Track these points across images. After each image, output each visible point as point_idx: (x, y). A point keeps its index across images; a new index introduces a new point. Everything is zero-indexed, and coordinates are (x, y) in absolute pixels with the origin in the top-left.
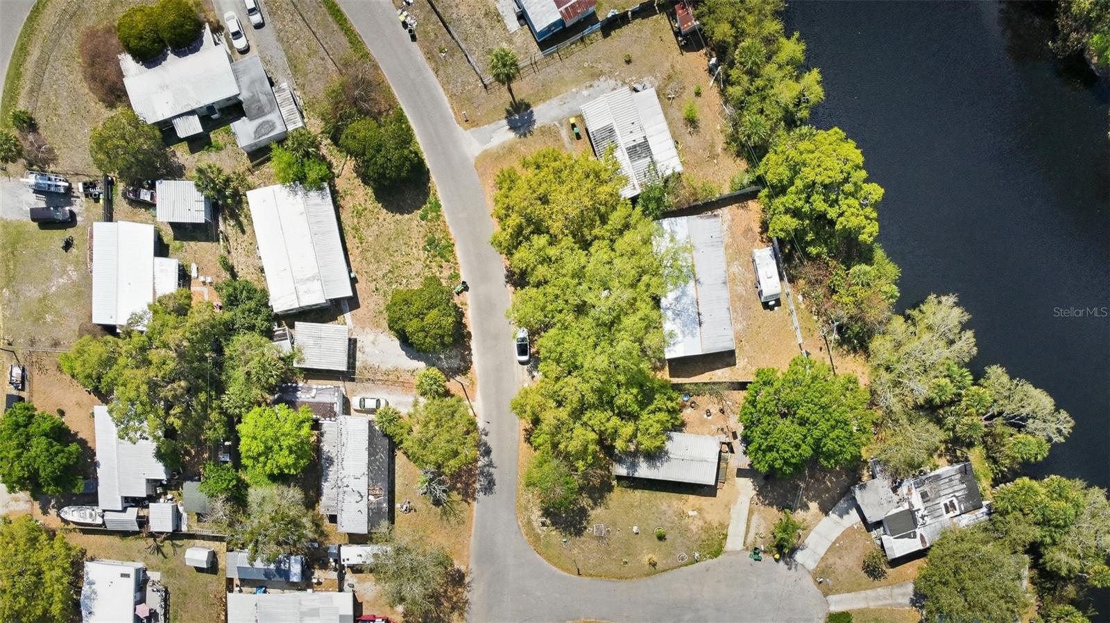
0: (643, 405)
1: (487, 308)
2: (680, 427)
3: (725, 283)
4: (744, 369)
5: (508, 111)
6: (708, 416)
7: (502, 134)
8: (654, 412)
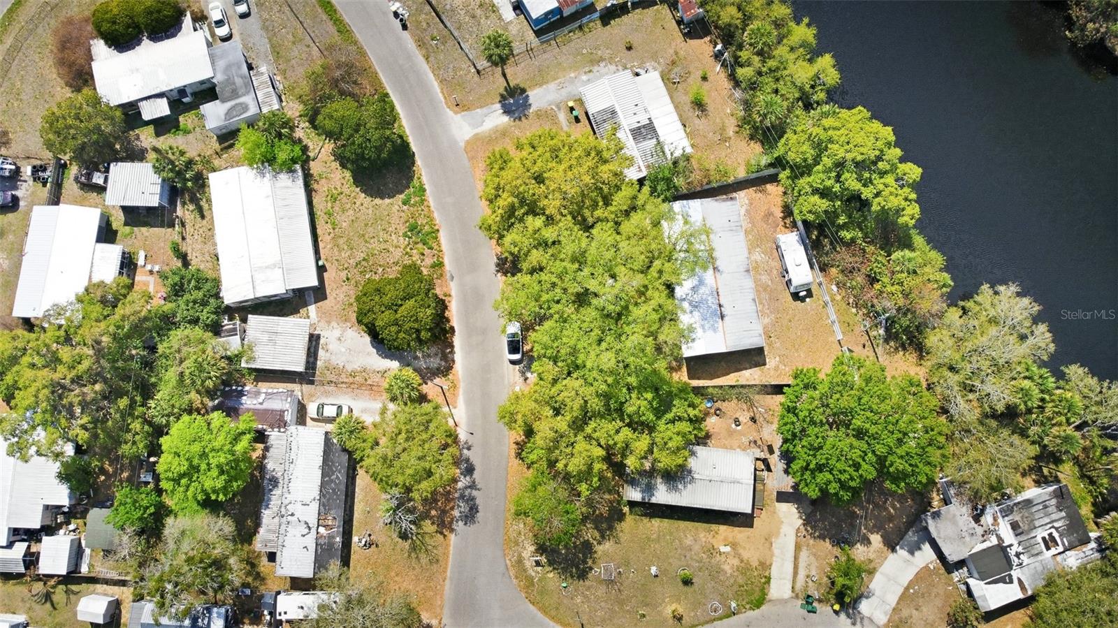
0: (659, 413)
1: (474, 300)
2: (704, 440)
3: (748, 271)
4: (776, 369)
5: (502, 96)
6: (737, 426)
7: (495, 118)
8: (673, 421)
